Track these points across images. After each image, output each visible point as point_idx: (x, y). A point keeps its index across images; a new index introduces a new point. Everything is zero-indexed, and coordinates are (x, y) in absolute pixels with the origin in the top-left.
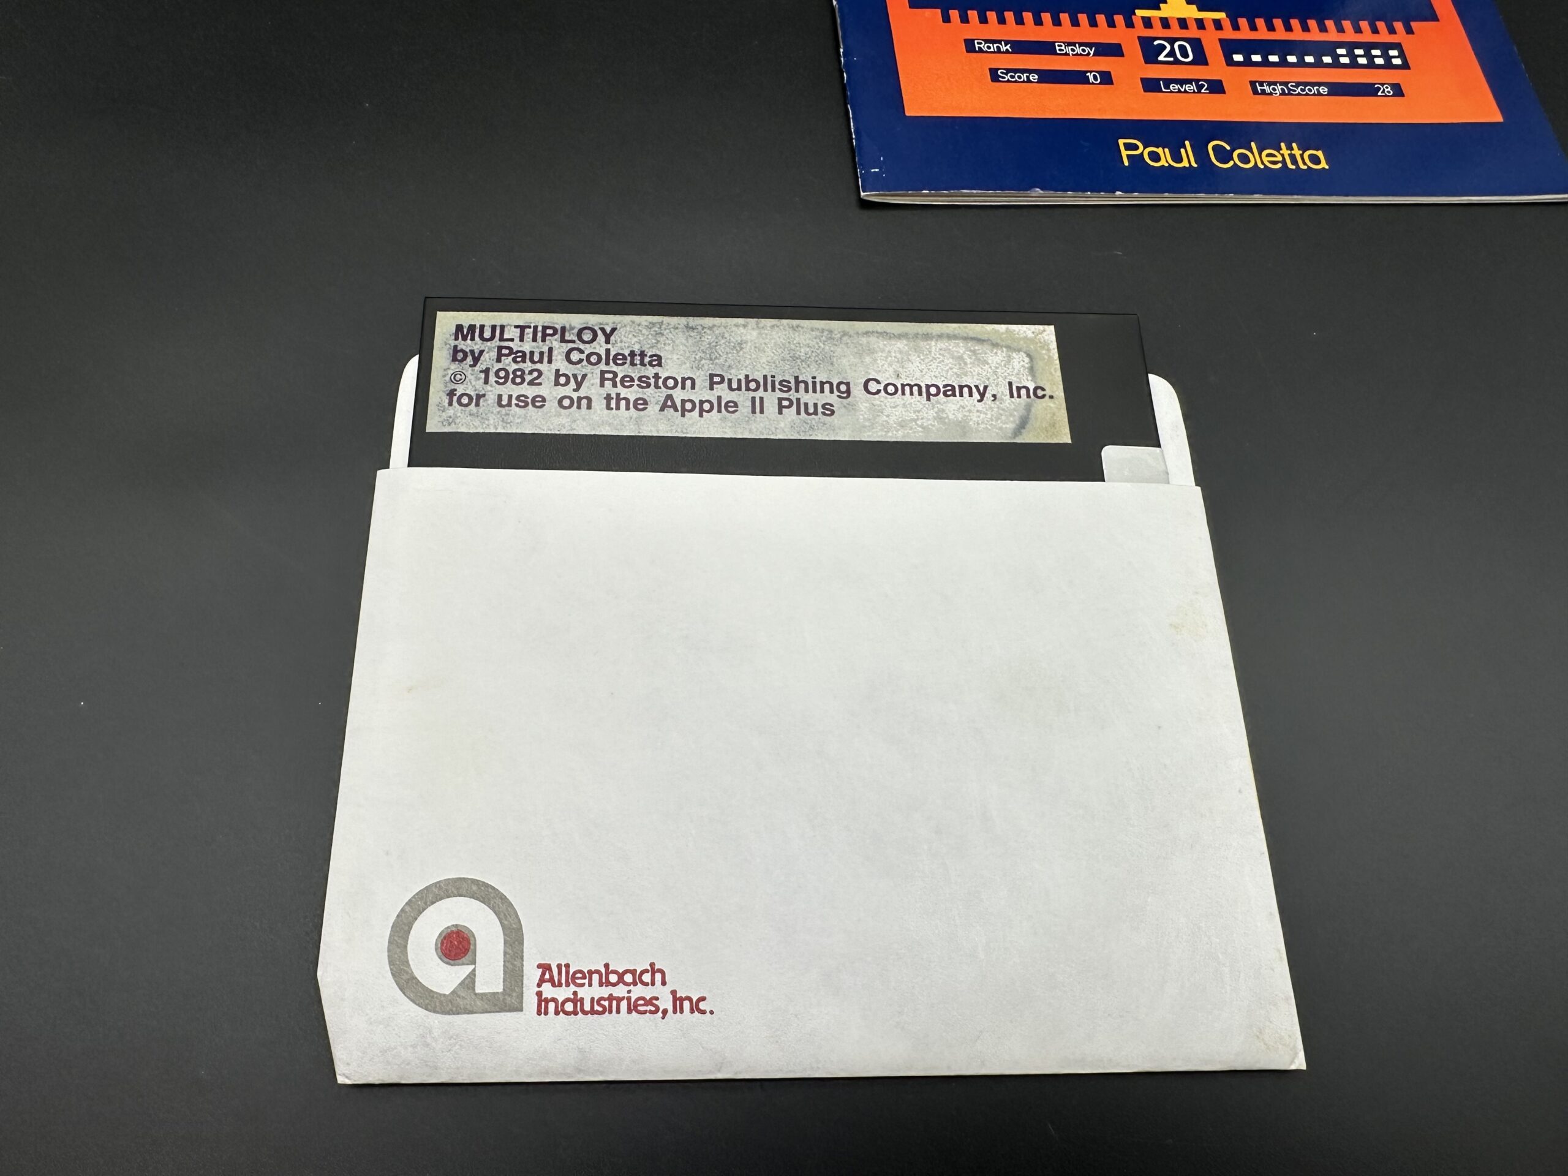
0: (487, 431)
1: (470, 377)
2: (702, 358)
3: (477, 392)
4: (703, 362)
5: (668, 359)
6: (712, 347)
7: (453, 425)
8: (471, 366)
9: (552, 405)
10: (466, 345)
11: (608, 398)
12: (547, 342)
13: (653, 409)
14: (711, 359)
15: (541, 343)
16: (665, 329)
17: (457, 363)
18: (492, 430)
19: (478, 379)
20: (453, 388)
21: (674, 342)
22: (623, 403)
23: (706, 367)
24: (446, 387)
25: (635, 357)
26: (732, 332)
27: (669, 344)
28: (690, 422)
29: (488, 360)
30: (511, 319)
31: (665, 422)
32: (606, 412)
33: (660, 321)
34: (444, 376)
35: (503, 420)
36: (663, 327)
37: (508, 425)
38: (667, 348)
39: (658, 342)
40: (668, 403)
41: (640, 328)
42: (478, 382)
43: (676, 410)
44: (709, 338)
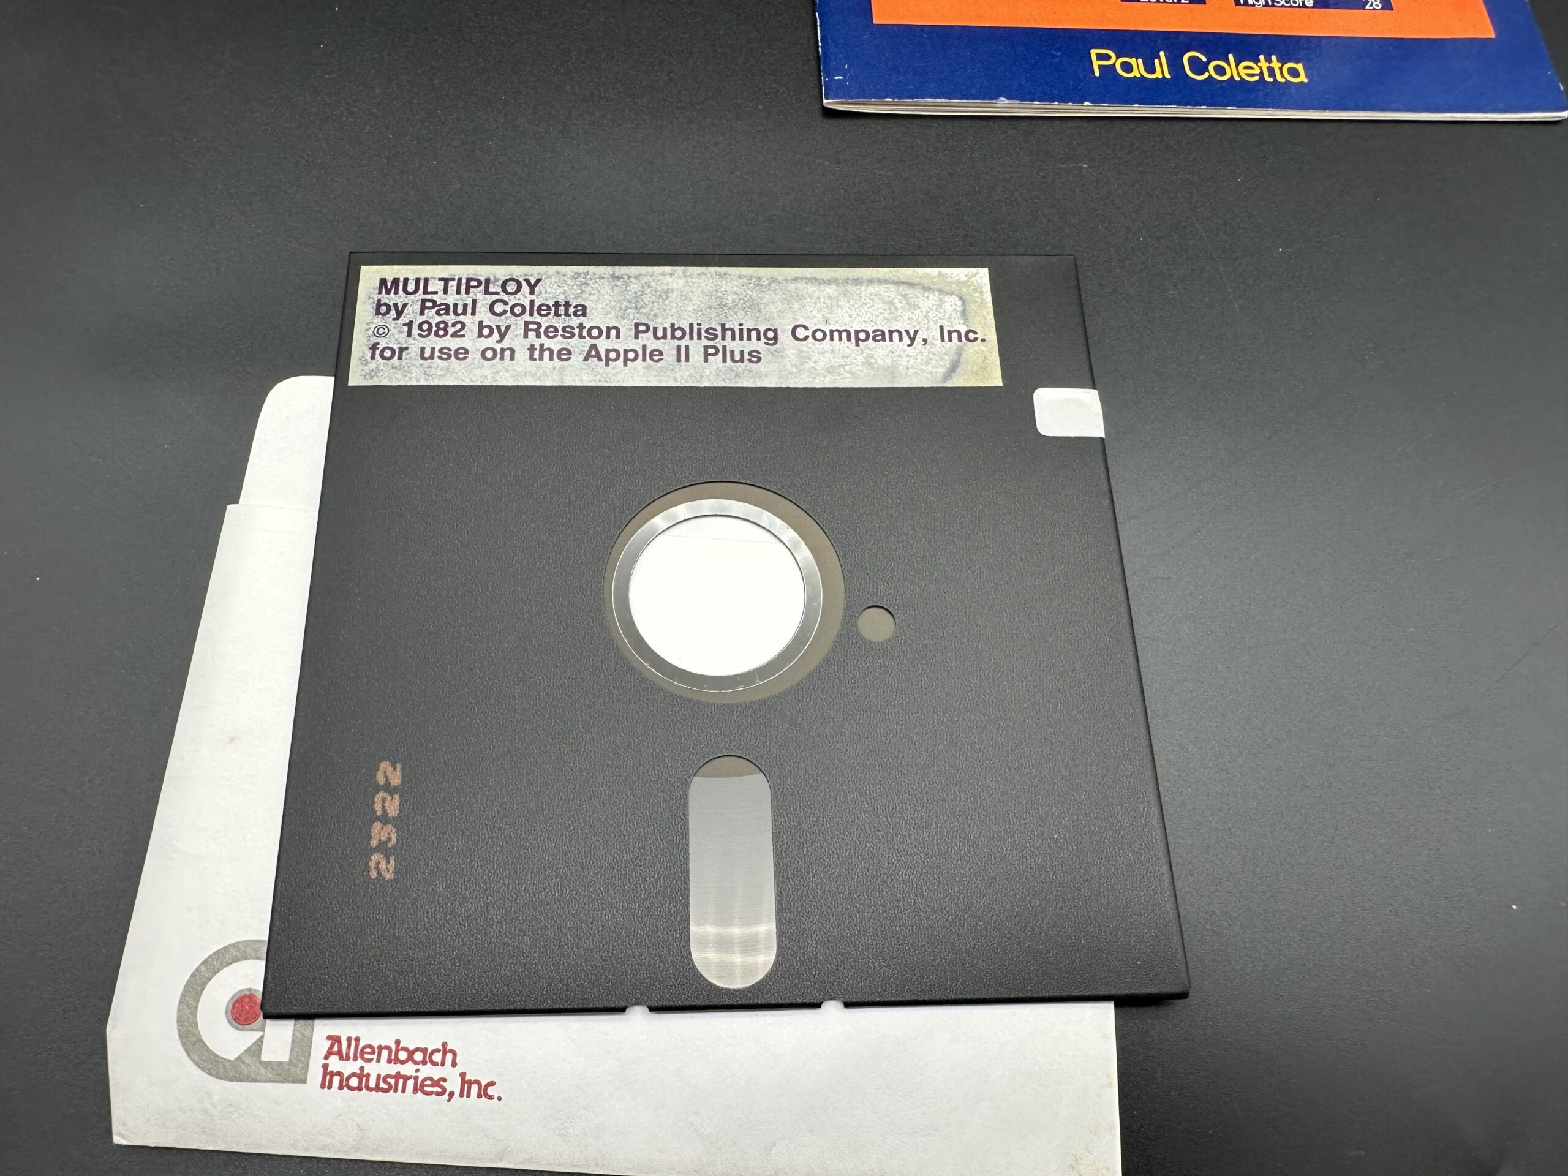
0: (409, 384)
1: (393, 331)
2: (627, 308)
3: (399, 346)
4: (629, 311)
5: (592, 309)
6: (638, 297)
7: (375, 379)
8: (394, 319)
9: (475, 356)
10: (389, 299)
11: (532, 348)
12: (471, 295)
13: (577, 359)
14: (636, 308)
15: (465, 296)
16: (591, 279)
17: (380, 316)
18: (415, 383)
19: (401, 332)
20: (376, 341)
21: (599, 292)
22: (546, 354)
23: (631, 317)
24: (369, 340)
25: (560, 307)
26: (658, 280)
27: (594, 294)
28: (614, 372)
29: (411, 313)
30: (434, 272)
31: (590, 372)
32: (530, 363)
33: (585, 271)
34: (367, 330)
35: (425, 373)
36: (588, 277)
37: (430, 378)
38: (592, 298)
39: (583, 292)
40: (592, 353)
41: (565, 278)
42: (401, 336)
43: (600, 359)
44: (635, 287)
